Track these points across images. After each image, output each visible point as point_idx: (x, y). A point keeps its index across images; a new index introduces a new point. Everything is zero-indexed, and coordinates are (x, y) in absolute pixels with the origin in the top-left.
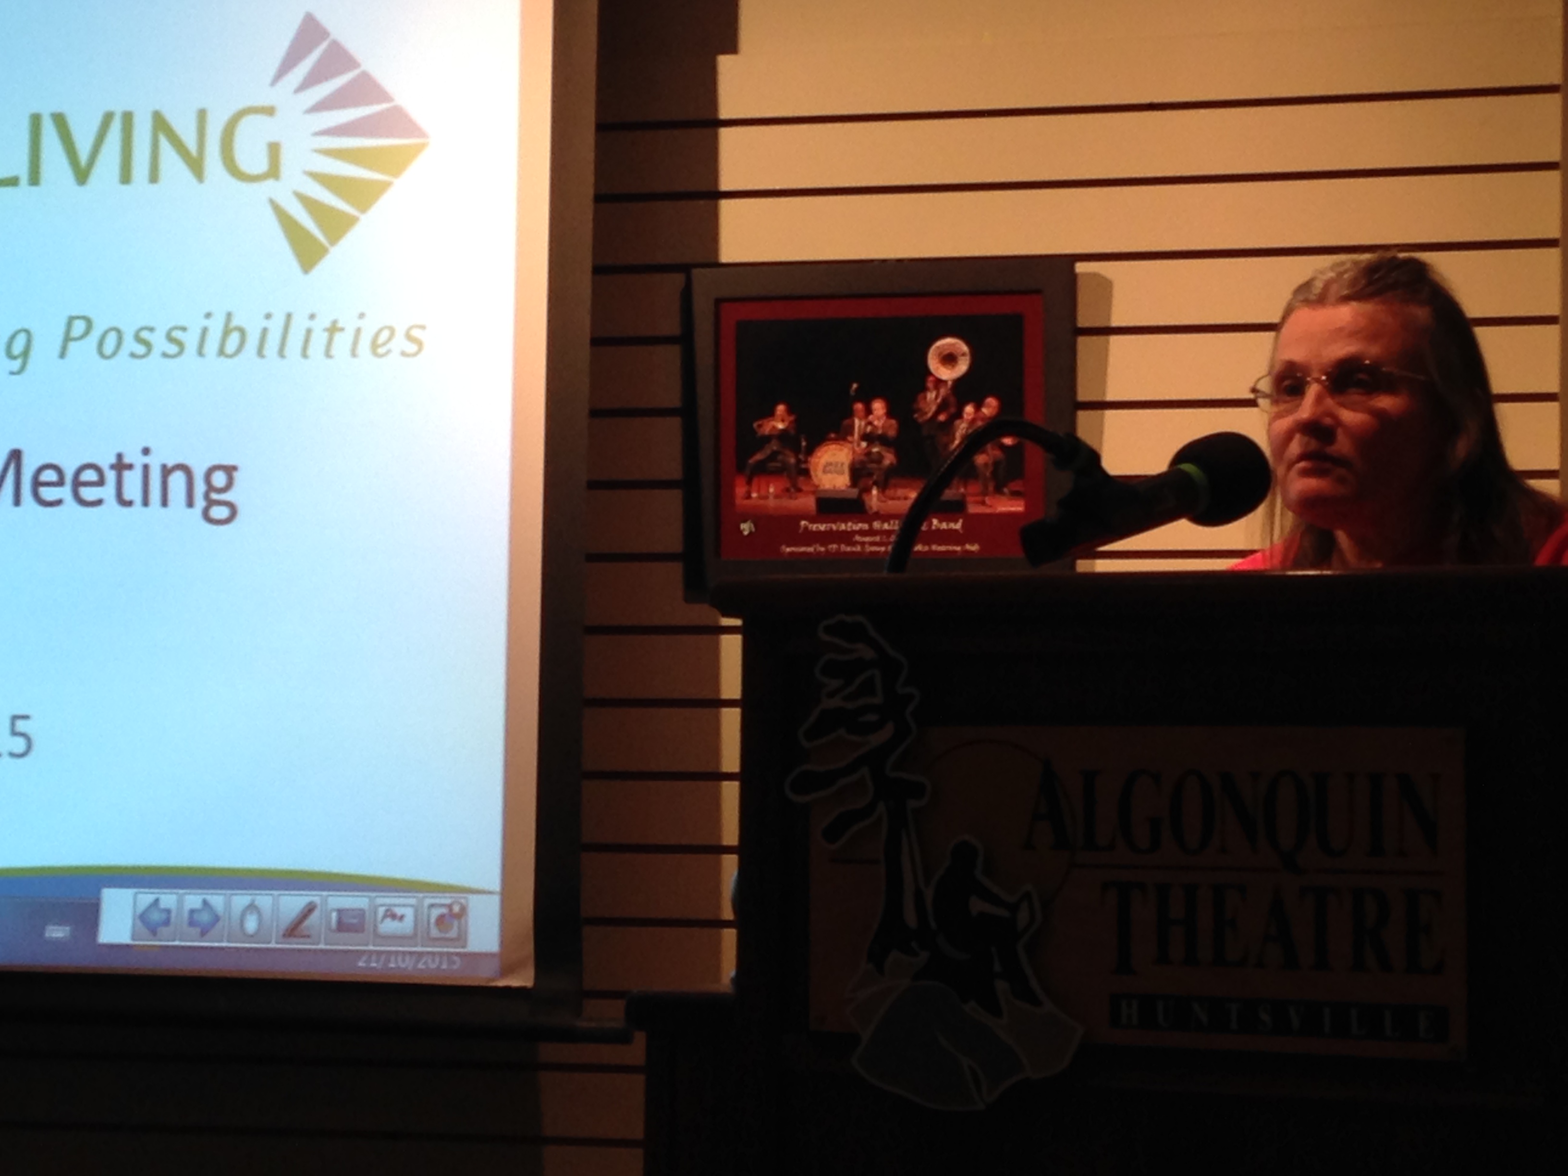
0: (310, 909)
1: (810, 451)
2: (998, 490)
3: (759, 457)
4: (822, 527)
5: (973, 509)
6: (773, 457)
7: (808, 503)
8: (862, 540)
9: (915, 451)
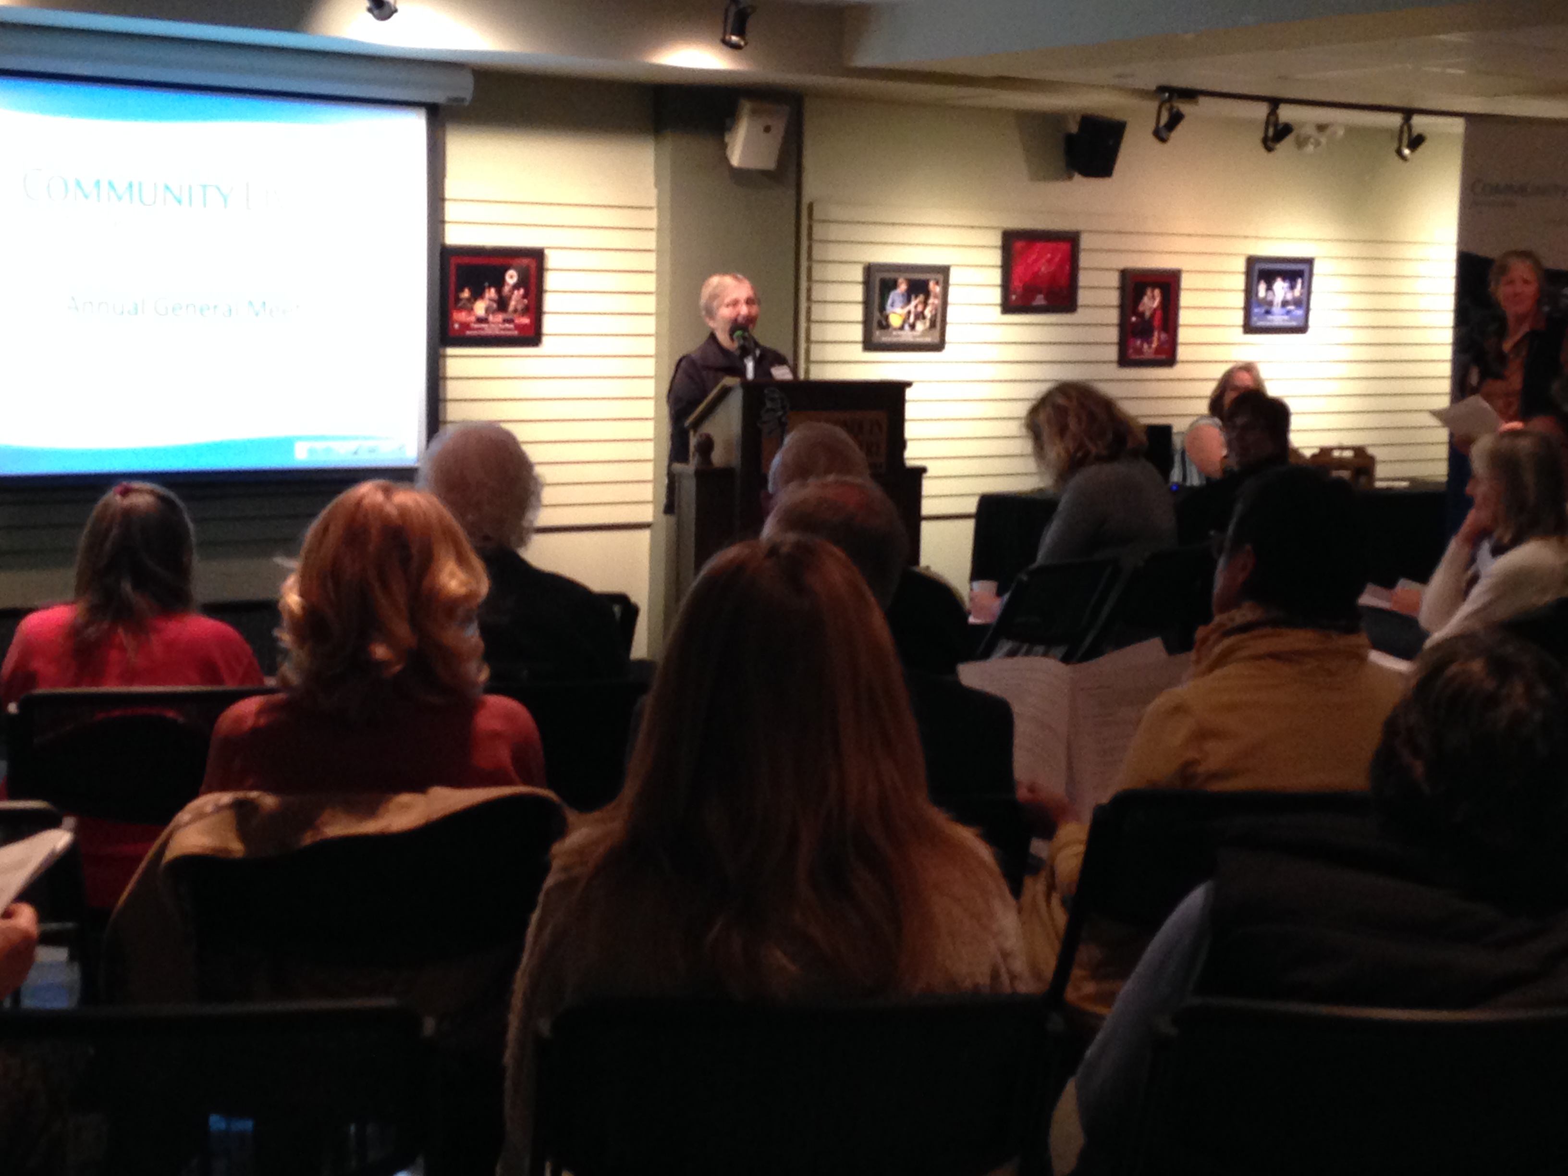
0: (359, 447)
1: (473, 303)
2: (523, 316)
3: (460, 305)
4: (477, 326)
5: (517, 321)
6: (464, 304)
7: (473, 319)
8: (488, 330)
9: (502, 304)
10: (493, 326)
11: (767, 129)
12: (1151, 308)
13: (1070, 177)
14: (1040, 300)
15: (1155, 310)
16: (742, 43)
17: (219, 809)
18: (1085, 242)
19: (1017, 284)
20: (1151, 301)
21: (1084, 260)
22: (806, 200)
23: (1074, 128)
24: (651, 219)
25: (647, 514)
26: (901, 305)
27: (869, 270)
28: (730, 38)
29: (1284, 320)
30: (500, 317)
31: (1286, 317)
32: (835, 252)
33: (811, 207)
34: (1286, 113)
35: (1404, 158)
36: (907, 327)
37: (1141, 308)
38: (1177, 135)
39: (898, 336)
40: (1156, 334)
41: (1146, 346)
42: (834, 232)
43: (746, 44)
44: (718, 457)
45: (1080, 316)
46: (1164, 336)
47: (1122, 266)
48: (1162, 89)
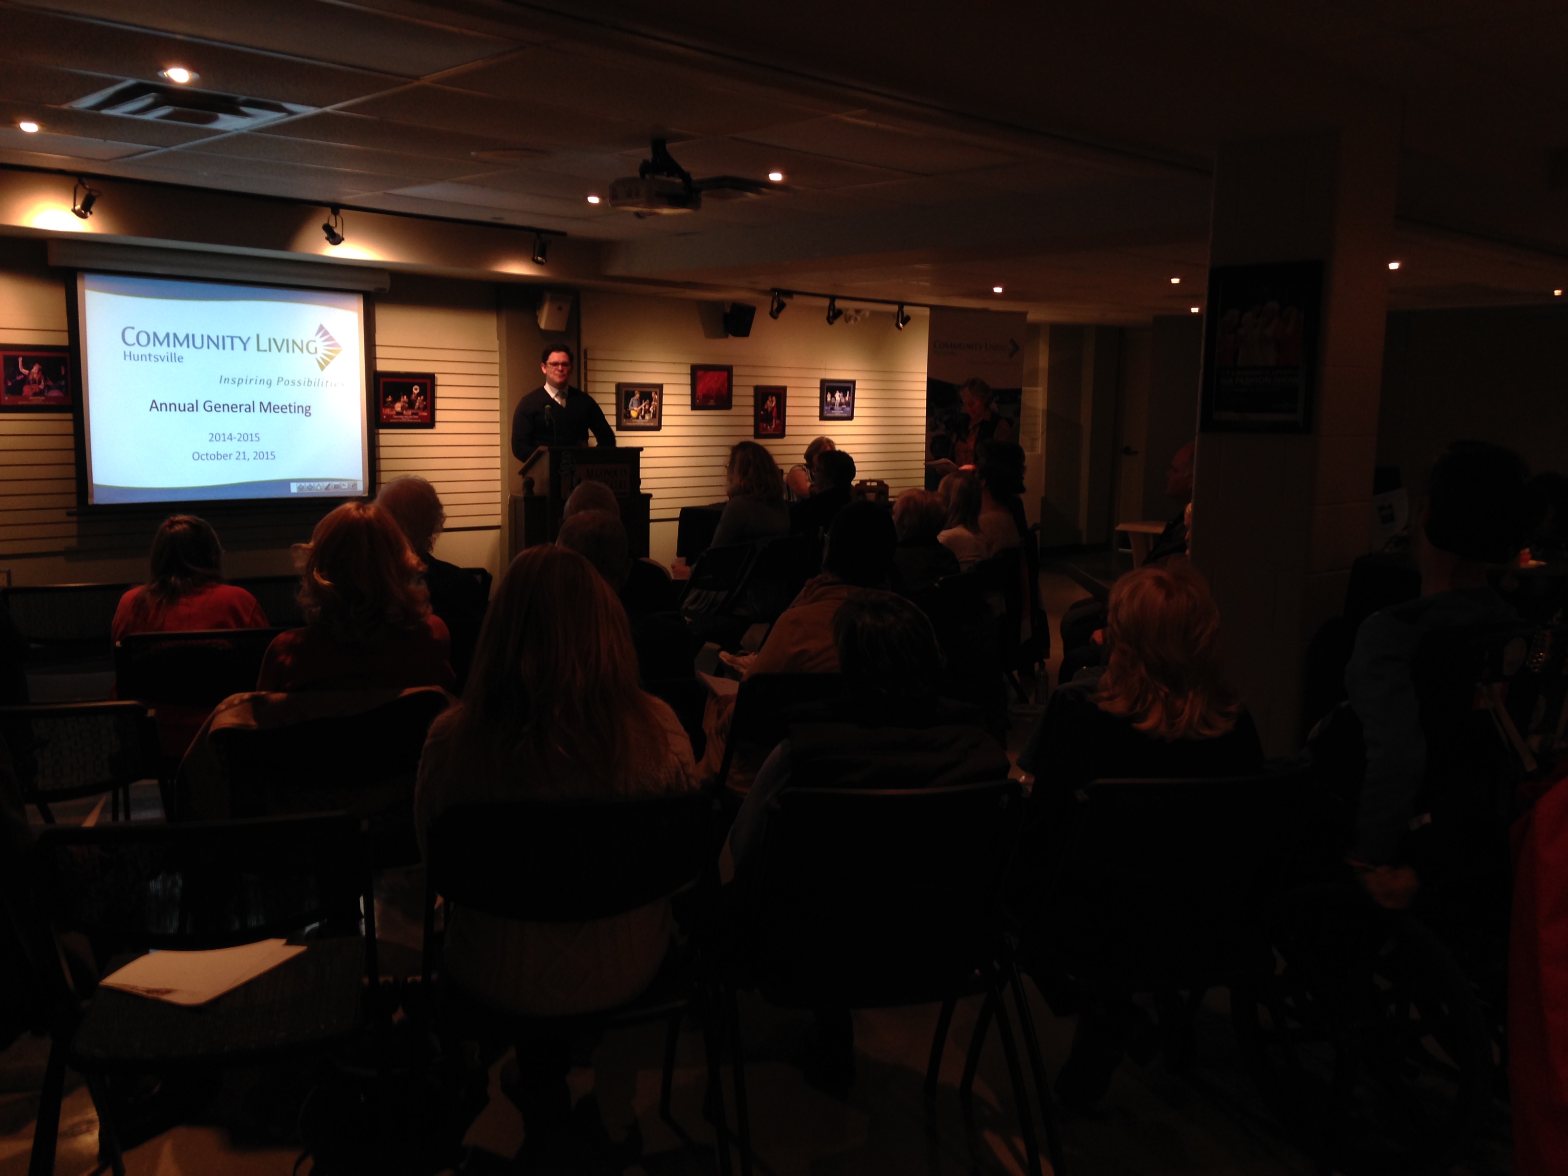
0: (329, 485)
1: (394, 404)
2: (424, 411)
3: (386, 405)
4: (396, 417)
5: (420, 414)
6: (389, 404)
7: (394, 413)
8: (403, 419)
9: (411, 404)
10: (405, 417)
11: (560, 309)
12: (771, 407)
13: (727, 336)
14: (712, 403)
15: (773, 408)
16: (544, 261)
17: (242, 701)
18: (735, 371)
19: (699, 394)
20: (771, 403)
21: (735, 381)
22: (583, 347)
23: (728, 310)
24: (496, 358)
25: (497, 521)
26: (637, 405)
27: (619, 386)
28: (537, 258)
29: (840, 413)
30: (410, 412)
31: (842, 412)
32: (599, 377)
33: (585, 351)
34: (839, 304)
35: (900, 328)
36: (640, 417)
37: (766, 407)
38: (783, 315)
39: (635, 422)
40: (774, 421)
41: (769, 427)
42: (599, 365)
43: (546, 261)
44: (536, 490)
45: (734, 411)
46: (778, 421)
47: (755, 384)
48: (774, 290)
